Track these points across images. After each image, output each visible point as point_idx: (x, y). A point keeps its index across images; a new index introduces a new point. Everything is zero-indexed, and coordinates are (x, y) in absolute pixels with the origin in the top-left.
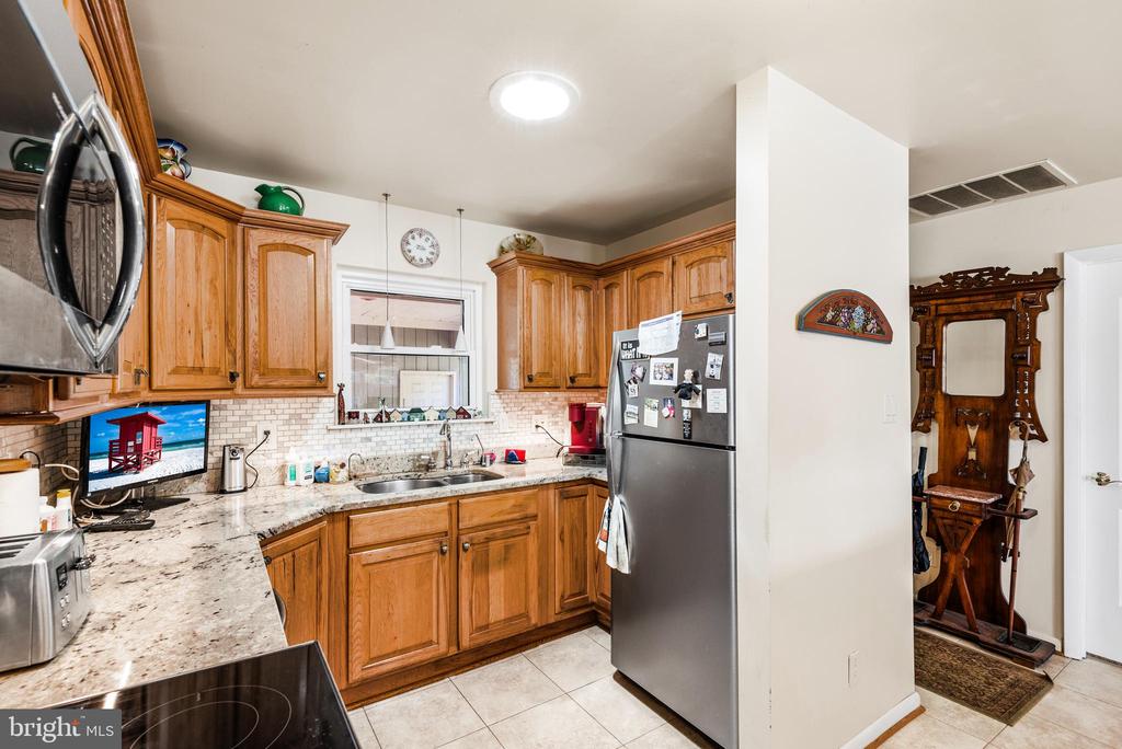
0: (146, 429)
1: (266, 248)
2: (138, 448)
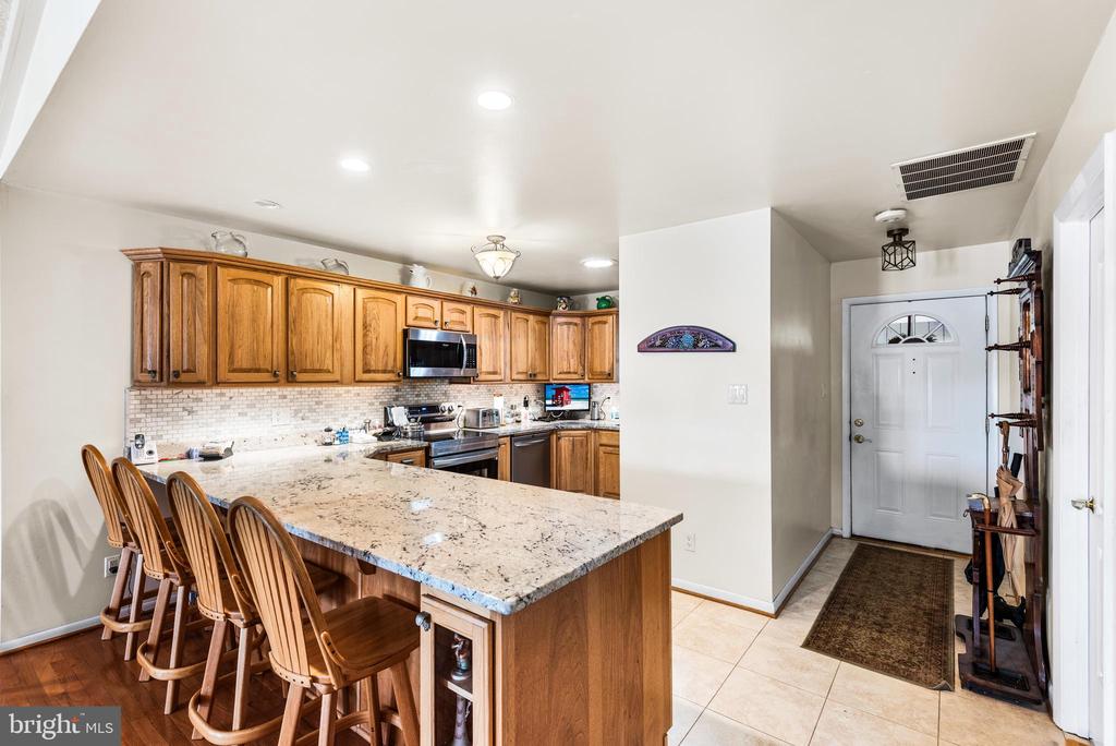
0: (565, 392)
1: (593, 324)
2: (562, 398)
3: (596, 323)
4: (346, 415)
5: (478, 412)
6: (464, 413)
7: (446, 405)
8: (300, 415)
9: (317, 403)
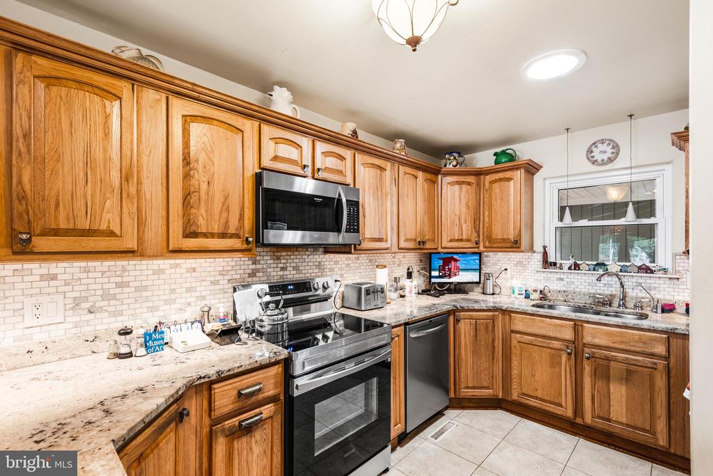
0: (453, 262)
1: (492, 182)
2: (450, 269)
3: (495, 181)
4: (174, 301)
5: (360, 290)
6: (342, 289)
7: (319, 281)
8: (85, 305)
9: (118, 285)
